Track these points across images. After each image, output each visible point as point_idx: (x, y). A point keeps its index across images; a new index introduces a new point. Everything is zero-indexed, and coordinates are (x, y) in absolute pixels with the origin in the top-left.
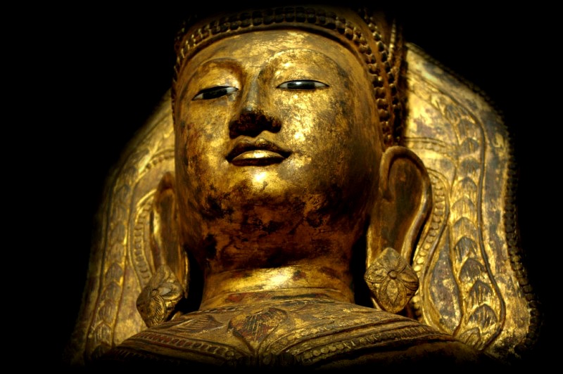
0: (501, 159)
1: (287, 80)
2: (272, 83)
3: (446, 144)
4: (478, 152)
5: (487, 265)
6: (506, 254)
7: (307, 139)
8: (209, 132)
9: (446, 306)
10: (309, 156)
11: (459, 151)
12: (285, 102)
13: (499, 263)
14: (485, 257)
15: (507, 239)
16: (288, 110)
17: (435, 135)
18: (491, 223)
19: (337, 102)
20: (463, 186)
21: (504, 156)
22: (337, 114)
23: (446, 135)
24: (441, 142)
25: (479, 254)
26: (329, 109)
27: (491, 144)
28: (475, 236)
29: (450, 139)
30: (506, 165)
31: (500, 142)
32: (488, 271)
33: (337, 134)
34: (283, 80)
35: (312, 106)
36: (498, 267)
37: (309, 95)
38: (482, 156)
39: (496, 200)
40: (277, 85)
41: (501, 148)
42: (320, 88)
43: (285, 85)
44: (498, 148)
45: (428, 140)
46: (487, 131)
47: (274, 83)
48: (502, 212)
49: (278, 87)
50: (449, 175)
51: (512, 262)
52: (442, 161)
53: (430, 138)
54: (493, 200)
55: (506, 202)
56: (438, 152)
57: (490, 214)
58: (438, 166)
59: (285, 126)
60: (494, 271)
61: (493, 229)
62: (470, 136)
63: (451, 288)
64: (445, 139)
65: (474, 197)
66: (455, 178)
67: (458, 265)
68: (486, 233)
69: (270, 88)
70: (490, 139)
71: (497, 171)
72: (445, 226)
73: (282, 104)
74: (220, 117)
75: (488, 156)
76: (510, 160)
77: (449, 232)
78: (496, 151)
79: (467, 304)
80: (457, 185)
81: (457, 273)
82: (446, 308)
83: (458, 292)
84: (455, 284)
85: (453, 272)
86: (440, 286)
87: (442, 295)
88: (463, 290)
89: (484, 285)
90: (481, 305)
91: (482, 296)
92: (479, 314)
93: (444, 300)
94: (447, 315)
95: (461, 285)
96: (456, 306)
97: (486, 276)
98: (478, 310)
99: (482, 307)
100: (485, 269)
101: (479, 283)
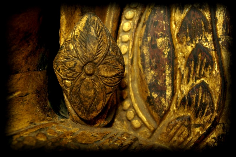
9: (157, 78)
32: (214, 32)
63: (166, 51)
79: (182, 76)
81: (175, 29)
82: (156, 81)
83: (172, 59)
84: (172, 46)
85: (170, 27)
86: (153, 46)
87: (154, 61)
88: (180, 55)
89: (205, 51)
90: (198, 81)
91: (201, 69)
92: (194, 96)
93: (155, 68)
94: (156, 92)
95: (178, 46)
96: (168, 80)
97: (210, 38)
98: (193, 90)
99: (198, 86)
100: (210, 27)
101: (199, 48)
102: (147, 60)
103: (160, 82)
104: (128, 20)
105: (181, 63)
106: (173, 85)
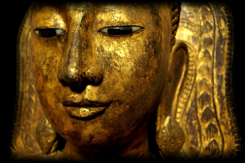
0: (223, 37)
1: (107, 26)
2: (94, 27)
3: (195, 24)
4: (212, 32)
5: (216, 112)
6: (225, 106)
7: (126, 89)
8: (45, 72)
9: (194, 138)
10: (127, 104)
11: (202, 30)
12: (106, 48)
13: (222, 112)
14: (215, 107)
15: (227, 95)
16: (109, 59)
17: (188, 18)
18: (218, 84)
19: (150, 43)
20: (204, 56)
21: (225, 35)
22: (150, 57)
23: (195, 19)
24: (192, 23)
25: (212, 105)
26: (144, 53)
27: (218, 26)
28: (210, 92)
29: (197, 22)
30: (227, 42)
31: (223, 25)
32: (216, 117)
33: (150, 77)
34: (104, 25)
35: (130, 53)
36: (221, 114)
37: (127, 40)
38: (214, 36)
39: (221, 67)
40: (98, 29)
41: (224, 29)
42: (136, 32)
43: (106, 30)
44: (222, 30)
45: (185, 21)
46: (216, 17)
47: (96, 28)
48: (224, 77)
49: (100, 31)
50: (196, 47)
51: (228, 112)
52: (193, 37)
53: (186, 20)
54: (219, 67)
55: (227, 70)
56: (191, 30)
57: (218, 76)
58: (191, 41)
59: (106, 76)
60: (219, 117)
61: (219, 88)
62: (207, 20)
63: (197, 127)
64: (194, 21)
65: (210, 65)
66: (200, 50)
67: (200, 111)
68: (215, 90)
69: (93, 32)
70: (218, 23)
71: (222, 46)
72: (194, 83)
73: (103, 50)
74: (53, 59)
75: (217, 34)
76: (229, 39)
77: (196, 87)
78: (221, 32)
80: (201, 55)
81: (200, 117)
82: (194, 140)
83: (200, 130)
84: (199, 124)
85: (197, 116)
86: (191, 124)
87: (192, 131)
88: (202, 128)
89: (214, 126)
90: (212, 139)
91: (212, 134)
92: (211, 146)
93: (193, 134)
94: (194, 144)
95: (201, 124)
96: (199, 139)
97: (215, 120)
98: (210, 143)
99: (212, 141)
100: (215, 115)
101: (211, 125)
102: (189, 130)
103: (195, 140)
104: (178, 113)
105: (204, 132)
106: (201, 141)
